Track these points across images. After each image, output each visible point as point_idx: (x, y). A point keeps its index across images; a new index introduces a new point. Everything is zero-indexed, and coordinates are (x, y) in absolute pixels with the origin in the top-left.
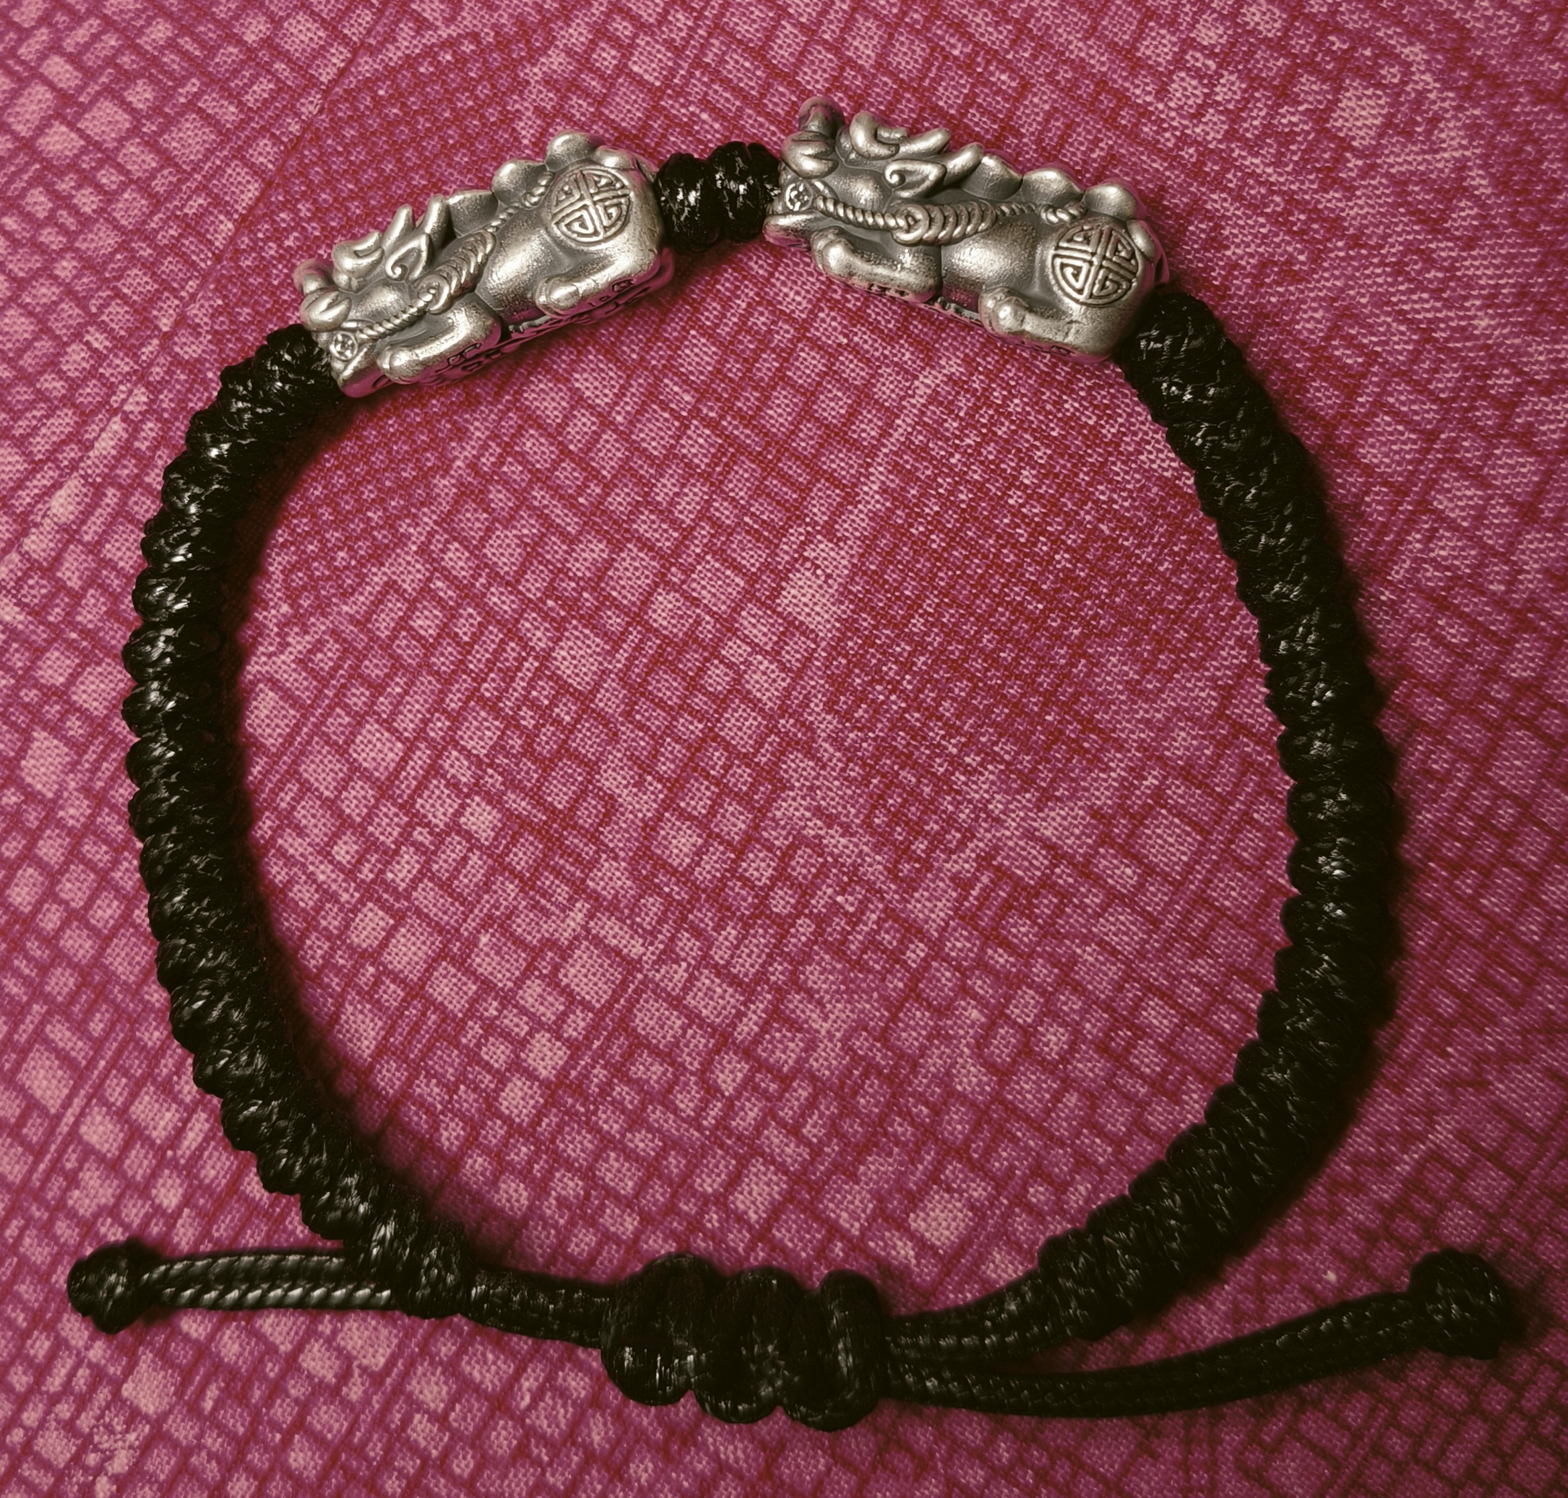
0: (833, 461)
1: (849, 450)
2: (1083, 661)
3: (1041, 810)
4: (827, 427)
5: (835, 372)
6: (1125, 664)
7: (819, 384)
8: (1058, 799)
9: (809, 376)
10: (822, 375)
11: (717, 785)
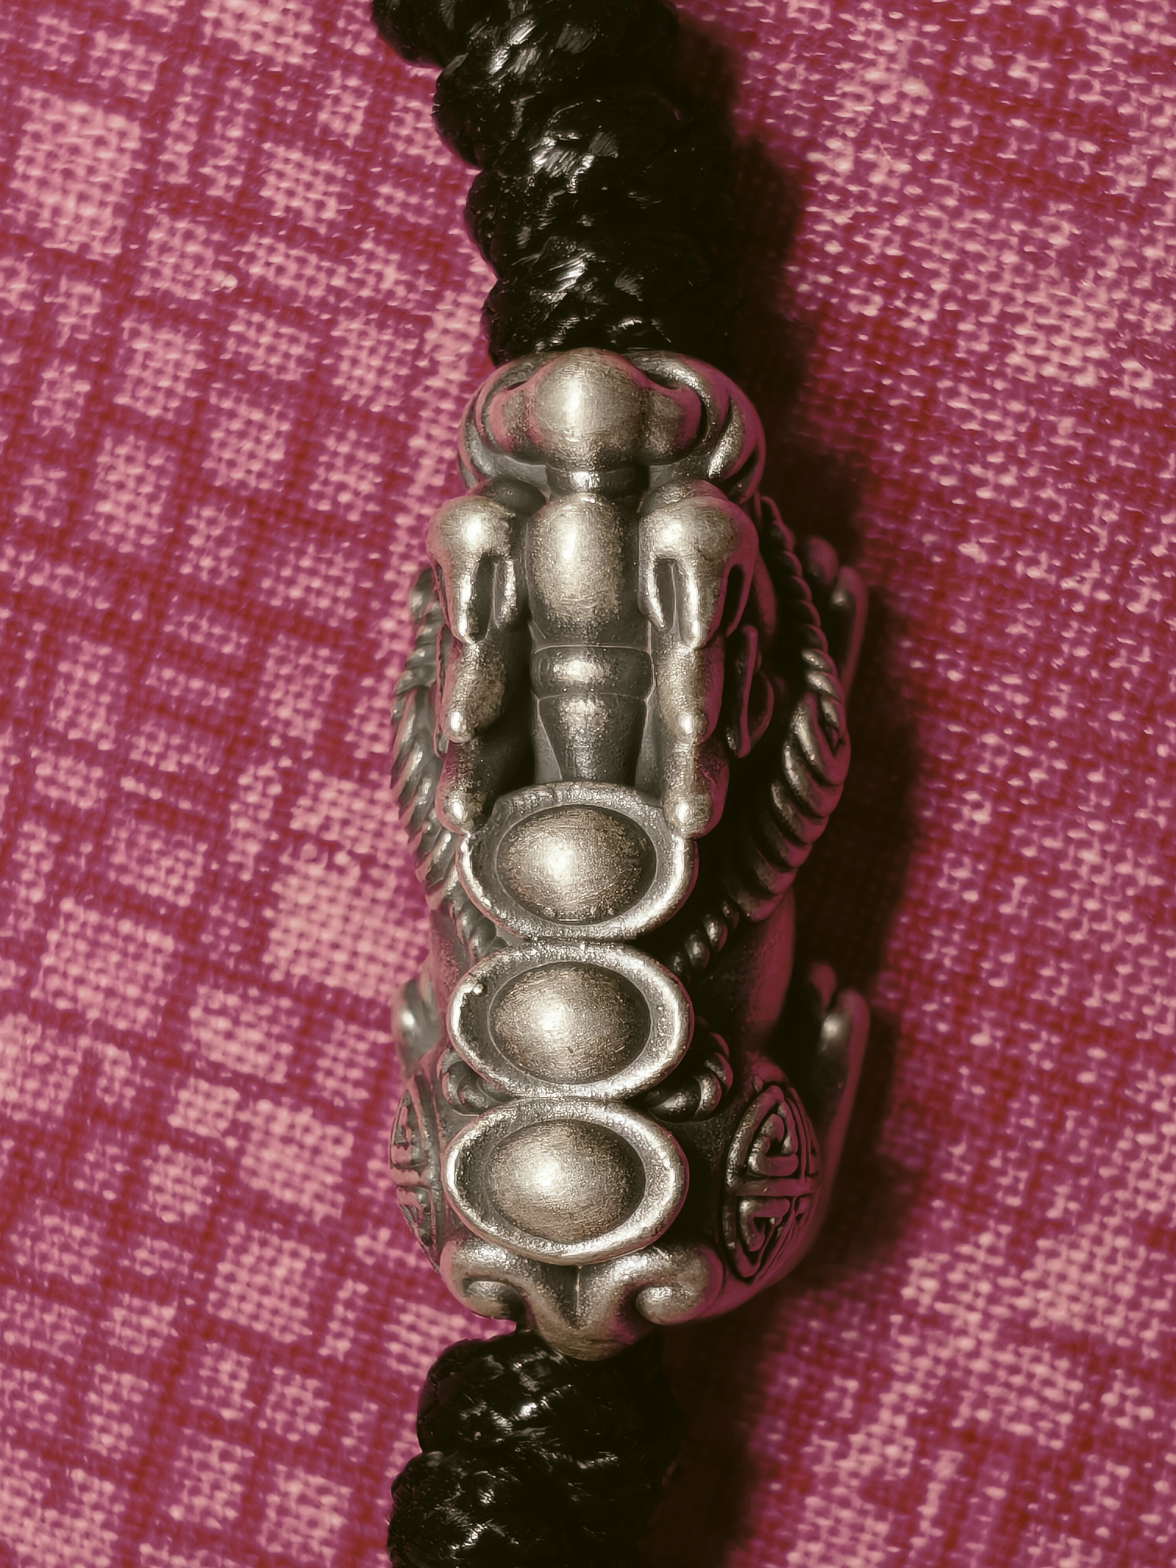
0: (290, 582)
1: (321, 545)
2: (1020, 881)
3: (1026, 1264)
4: (251, 503)
5: (230, 365)
6: (1119, 858)
7: (201, 404)
8: (1061, 1226)
9: (170, 393)
10: (200, 381)
11: (246, 1442)
